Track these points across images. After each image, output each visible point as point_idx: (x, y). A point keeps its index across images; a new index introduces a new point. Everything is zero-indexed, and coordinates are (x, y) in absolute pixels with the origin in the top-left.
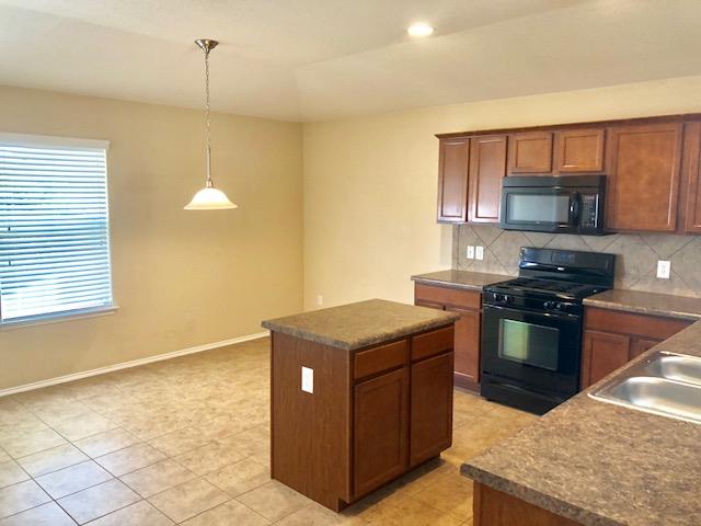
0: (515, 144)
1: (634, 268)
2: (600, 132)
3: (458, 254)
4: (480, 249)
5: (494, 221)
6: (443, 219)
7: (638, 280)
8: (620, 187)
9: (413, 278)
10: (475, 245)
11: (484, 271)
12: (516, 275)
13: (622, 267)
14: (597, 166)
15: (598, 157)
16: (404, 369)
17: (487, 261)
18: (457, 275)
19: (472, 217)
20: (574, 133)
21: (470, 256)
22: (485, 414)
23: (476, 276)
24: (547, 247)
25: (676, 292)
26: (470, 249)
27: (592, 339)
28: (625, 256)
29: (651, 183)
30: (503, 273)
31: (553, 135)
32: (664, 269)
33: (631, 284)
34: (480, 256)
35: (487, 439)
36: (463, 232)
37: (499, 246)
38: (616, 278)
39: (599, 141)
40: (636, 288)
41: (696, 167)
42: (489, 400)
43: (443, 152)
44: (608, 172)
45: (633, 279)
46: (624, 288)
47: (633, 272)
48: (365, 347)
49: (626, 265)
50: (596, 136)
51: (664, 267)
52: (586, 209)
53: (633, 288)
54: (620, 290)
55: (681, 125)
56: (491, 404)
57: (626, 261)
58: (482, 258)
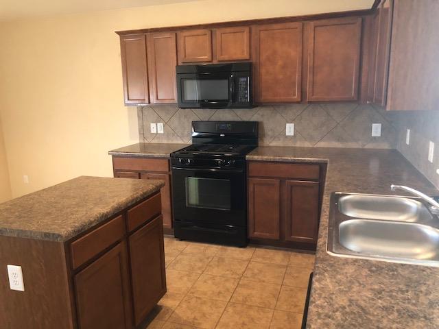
0: (183, 38)
1: (271, 130)
2: (246, 29)
3: (143, 131)
4: (160, 125)
5: (171, 102)
6: (129, 102)
7: (274, 138)
8: (263, 71)
9: (110, 153)
10: (156, 122)
11: (165, 142)
12: (190, 142)
13: (263, 130)
14: (246, 56)
15: (246, 49)
16: (123, 242)
17: (167, 134)
18: (144, 147)
19: (153, 100)
20: (228, 30)
21: (153, 131)
22: (181, 253)
23: (159, 146)
24: (210, 120)
25: (298, 144)
26: (153, 125)
27: (254, 184)
28: (265, 122)
29: (284, 67)
30: (180, 142)
31: (212, 32)
32: (290, 129)
33: (269, 142)
34: (161, 131)
35: (189, 276)
36: (146, 112)
37: (175, 122)
38: (259, 139)
39: (245, 36)
40: (274, 144)
41: (312, 54)
42: (181, 240)
43: (124, 46)
44: (254, 61)
45: (271, 137)
46: (265, 145)
47: (270, 133)
48: (81, 233)
49: (265, 128)
50: (243, 32)
51: (290, 128)
52: (241, 88)
53: (271, 145)
54: (263, 147)
55: (301, 24)
56: (183, 242)
57: (265, 126)
58: (162, 132)
